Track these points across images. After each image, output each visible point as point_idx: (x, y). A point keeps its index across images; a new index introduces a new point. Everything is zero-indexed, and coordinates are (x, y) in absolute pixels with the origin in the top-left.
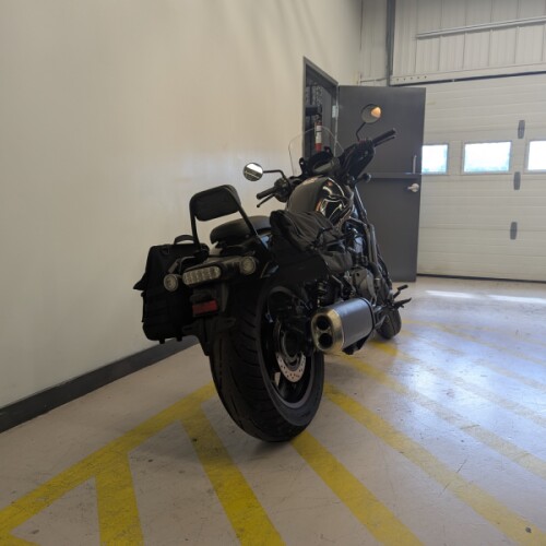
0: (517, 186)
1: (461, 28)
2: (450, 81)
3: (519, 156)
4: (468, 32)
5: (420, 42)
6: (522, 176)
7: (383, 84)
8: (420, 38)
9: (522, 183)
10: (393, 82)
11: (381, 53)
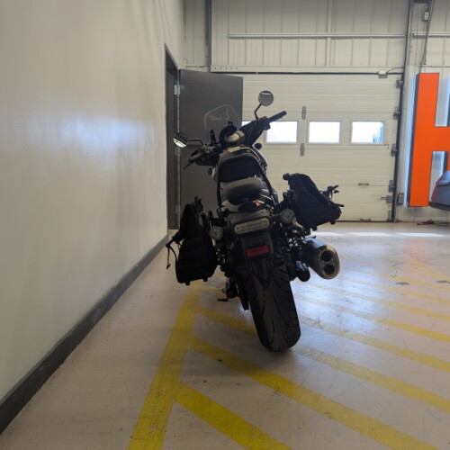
0: (302, 154)
1: (261, 34)
2: (254, 73)
3: (303, 132)
4: (267, 38)
5: (231, 41)
6: (305, 146)
7: (205, 70)
8: (231, 38)
9: (306, 151)
10: (213, 70)
11: (201, 44)
